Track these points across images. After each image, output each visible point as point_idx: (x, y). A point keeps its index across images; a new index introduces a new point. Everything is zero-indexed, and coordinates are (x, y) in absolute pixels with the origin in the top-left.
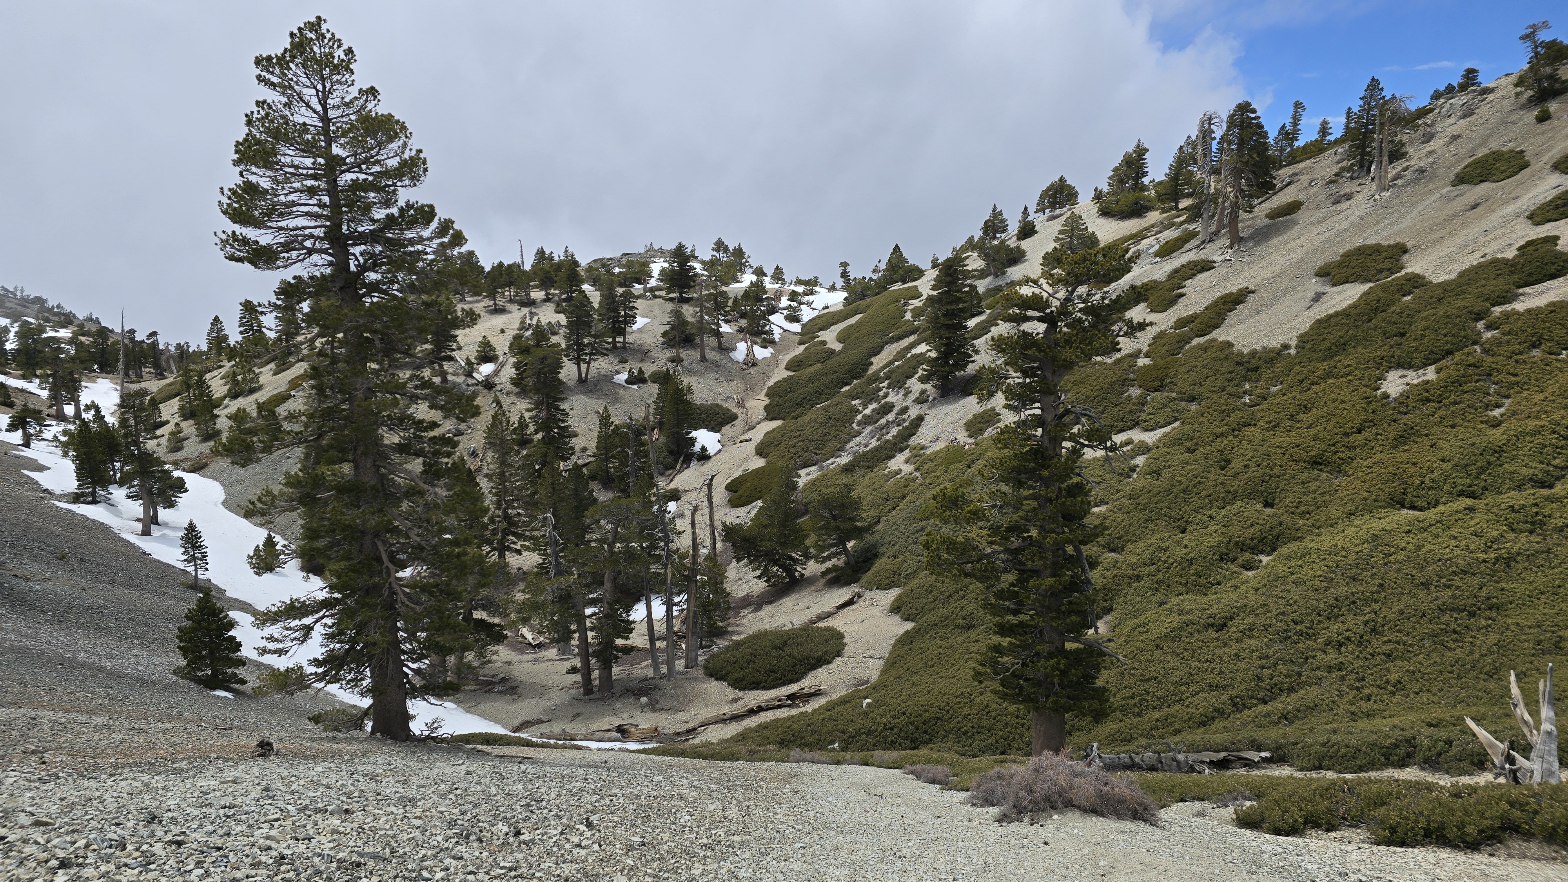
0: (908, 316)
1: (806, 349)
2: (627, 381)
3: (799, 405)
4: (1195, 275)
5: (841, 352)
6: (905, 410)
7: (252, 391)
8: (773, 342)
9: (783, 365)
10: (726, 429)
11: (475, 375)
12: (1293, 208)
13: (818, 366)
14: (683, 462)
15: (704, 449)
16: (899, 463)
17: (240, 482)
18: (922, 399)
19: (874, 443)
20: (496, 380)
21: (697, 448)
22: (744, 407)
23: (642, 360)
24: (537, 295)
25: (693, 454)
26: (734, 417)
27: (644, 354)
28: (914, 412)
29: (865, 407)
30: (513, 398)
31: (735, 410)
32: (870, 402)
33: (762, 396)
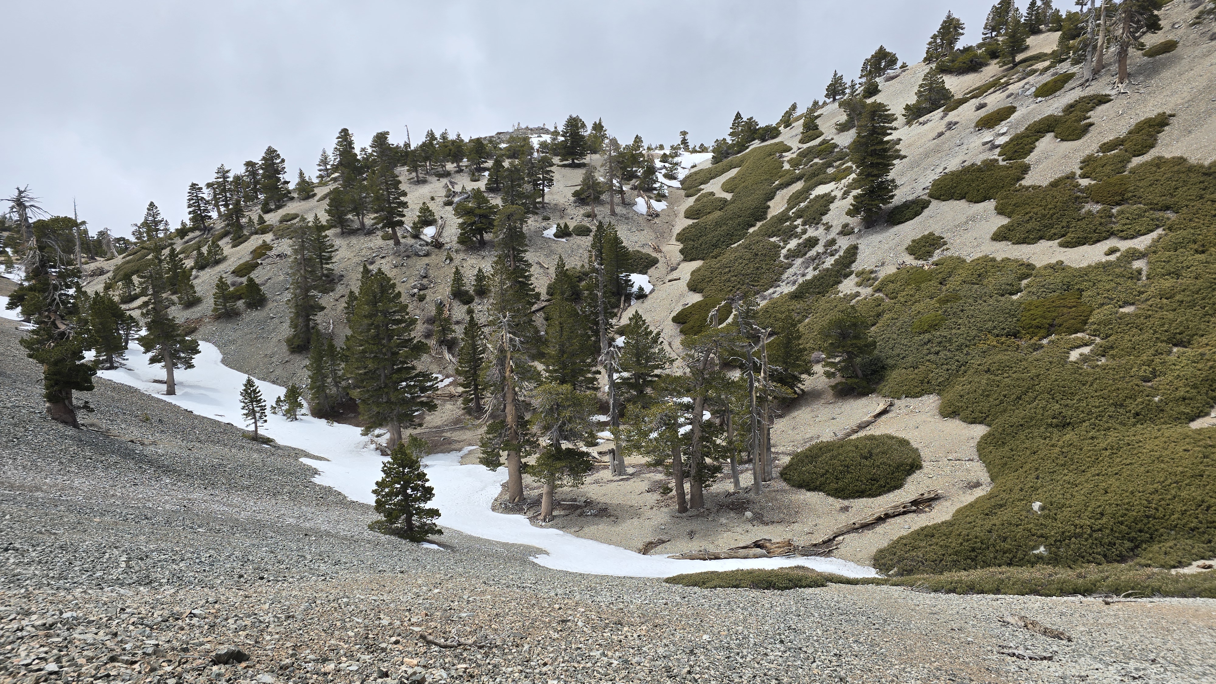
0: (787, 166)
1: (697, 200)
2: (555, 235)
3: (715, 246)
4: (1094, 107)
5: (733, 201)
6: (833, 242)
7: (217, 262)
8: (664, 196)
9: (682, 214)
10: (651, 271)
11: (422, 237)
12: (1169, 47)
13: (717, 214)
14: (625, 301)
15: (641, 289)
16: (848, 286)
17: (233, 342)
18: (846, 231)
19: (811, 274)
20: (441, 240)
21: (635, 289)
22: (661, 252)
23: (562, 217)
24: (450, 166)
25: (631, 294)
26: (655, 262)
27: (562, 212)
28: (844, 243)
29: (786, 242)
30: (461, 256)
31: (654, 255)
32: (790, 238)
33: (673, 241)
